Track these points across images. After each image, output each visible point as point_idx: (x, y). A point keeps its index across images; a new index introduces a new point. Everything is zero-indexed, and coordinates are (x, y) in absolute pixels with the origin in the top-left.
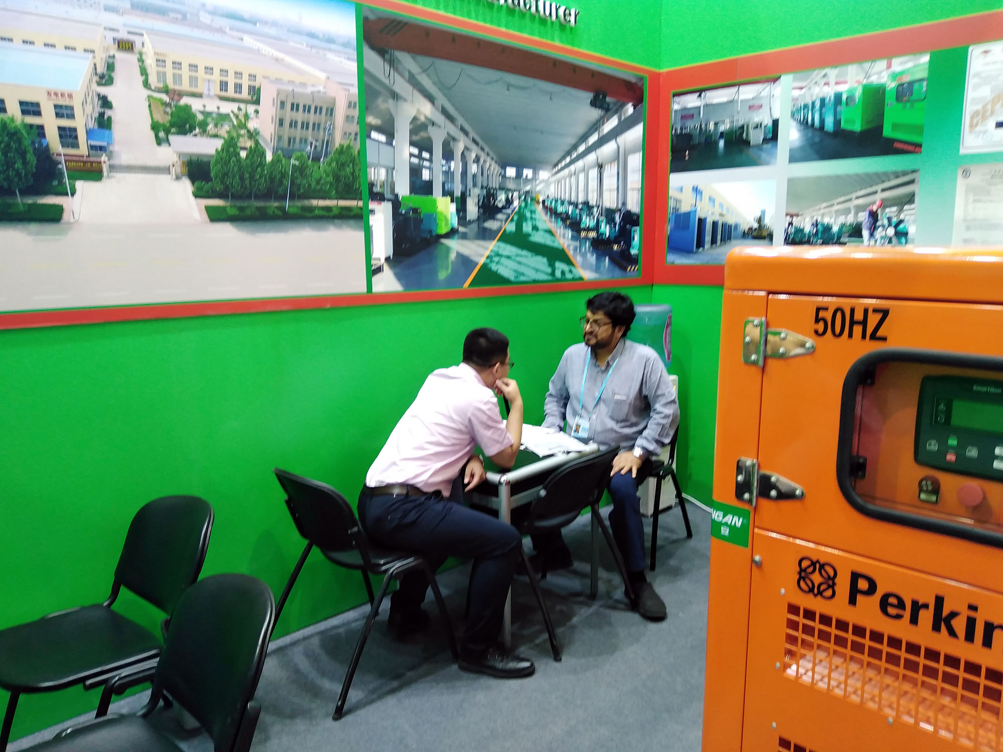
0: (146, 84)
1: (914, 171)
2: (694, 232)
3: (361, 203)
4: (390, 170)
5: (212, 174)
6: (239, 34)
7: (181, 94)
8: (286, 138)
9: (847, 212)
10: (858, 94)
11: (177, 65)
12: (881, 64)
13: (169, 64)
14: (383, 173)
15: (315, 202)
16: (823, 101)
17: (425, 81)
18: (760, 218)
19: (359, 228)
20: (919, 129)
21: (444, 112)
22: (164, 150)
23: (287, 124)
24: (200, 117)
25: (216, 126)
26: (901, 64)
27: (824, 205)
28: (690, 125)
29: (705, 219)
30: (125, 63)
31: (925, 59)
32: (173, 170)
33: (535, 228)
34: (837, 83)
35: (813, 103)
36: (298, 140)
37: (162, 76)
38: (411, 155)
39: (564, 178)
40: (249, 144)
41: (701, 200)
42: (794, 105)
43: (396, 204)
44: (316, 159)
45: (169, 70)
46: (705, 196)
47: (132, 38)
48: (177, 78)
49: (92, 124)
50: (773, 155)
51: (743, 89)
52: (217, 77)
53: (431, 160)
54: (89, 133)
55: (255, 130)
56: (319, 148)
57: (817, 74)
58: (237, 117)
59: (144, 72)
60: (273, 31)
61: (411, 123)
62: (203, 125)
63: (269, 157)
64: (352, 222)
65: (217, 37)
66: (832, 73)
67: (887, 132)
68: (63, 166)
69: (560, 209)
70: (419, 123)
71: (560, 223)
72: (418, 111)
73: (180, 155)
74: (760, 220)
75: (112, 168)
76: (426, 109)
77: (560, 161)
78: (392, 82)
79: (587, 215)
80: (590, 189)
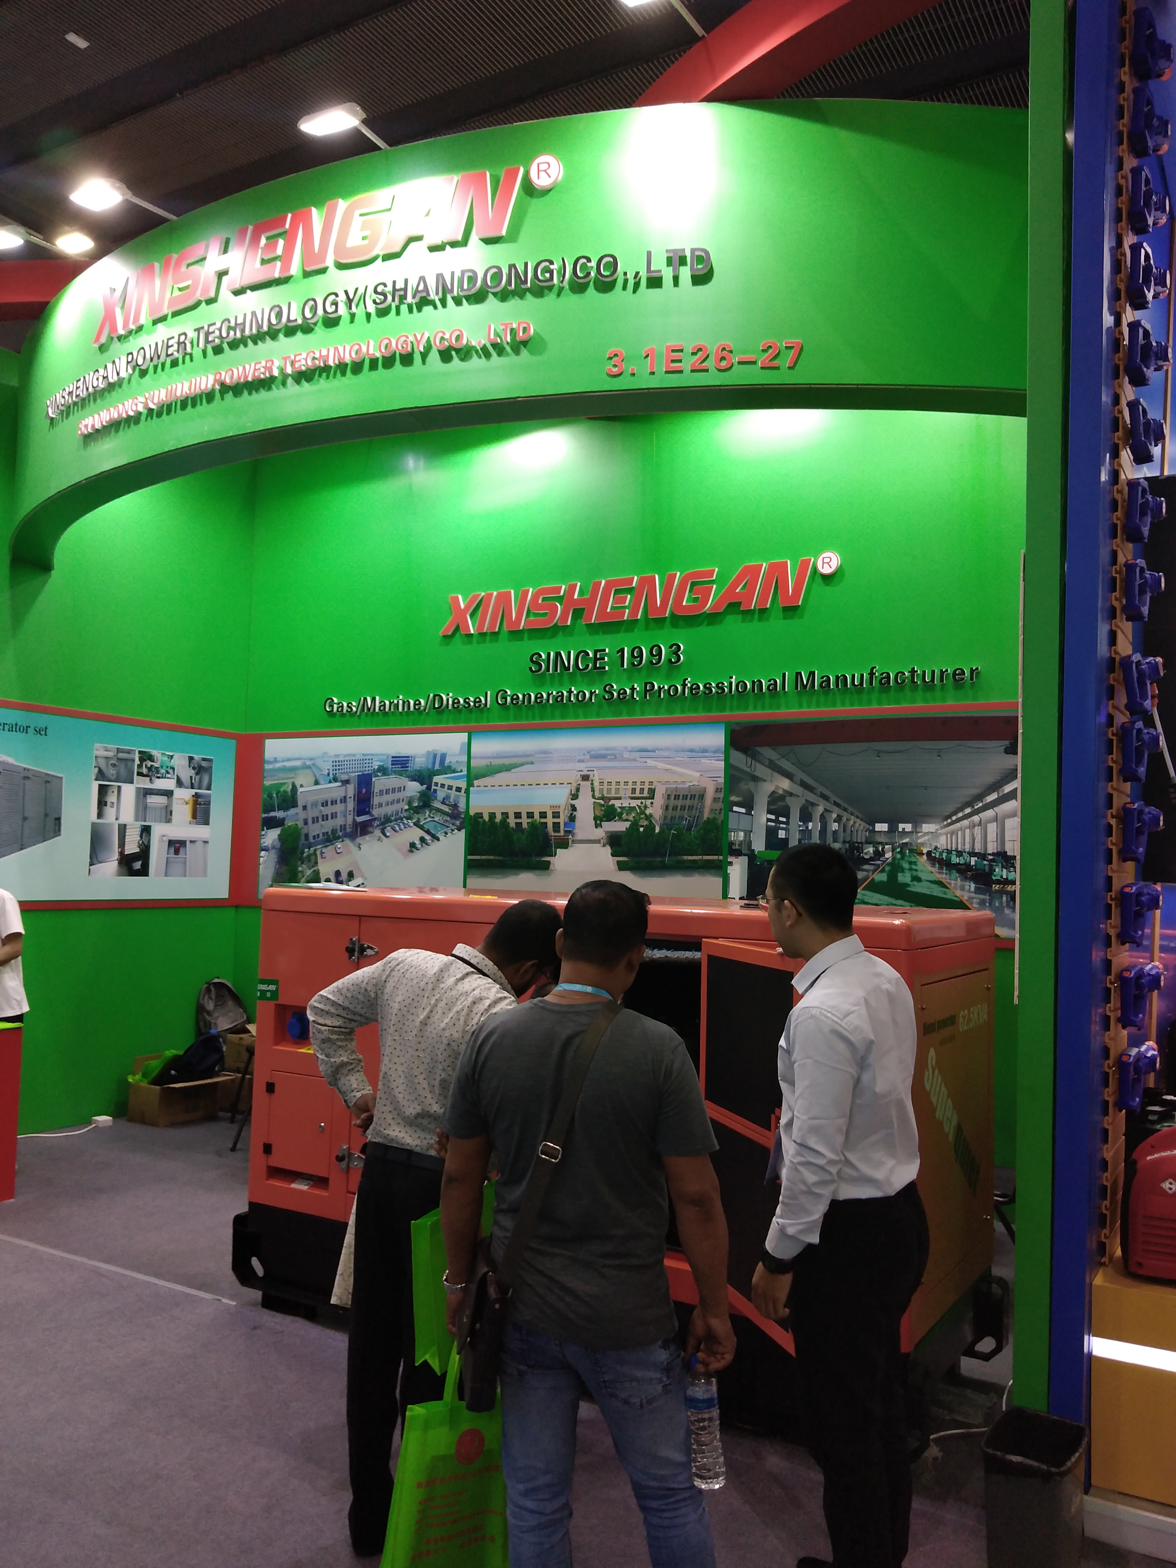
0: (593, 796)
3: (721, 858)
4: (748, 833)
5: (623, 842)
6: (644, 760)
7: (610, 799)
8: (669, 817)
11: (610, 783)
13: (606, 784)
14: (742, 834)
15: (685, 858)
17: (786, 765)
19: (719, 875)
21: (804, 785)
22: (599, 830)
23: (670, 808)
24: (619, 810)
25: (627, 815)
30: (585, 786)
32: (602, 841)
33: (917, 879)
36: (677, 819)
37: (601, 790)
38: (769, 820)
39: (962, 830)
40: (645, 823)
43: (752, 856)
44: (689, 829)
45: (605, 787)
47: (589, 773)
48: (609, 790)
49: (567, 820)
52: (630, 786)
53: (787, 823)
54: (566, 824)
55: (650, 814)
56: (691, 821)
58: (639, 807)
59: (593, 790)
60: (665, 754)
61: (769, 797)
62: (621, 814)
63: (657, 830)
64: (713, 871)
65: (633, 764)
68: (553, 842)
69: (955, 860)
70: (777, 795)
71: (955, 874)
72: (777, 787)
73: (606, 832)
75: (574, 842)
76: (785, 784)
77: (955, 813)
78: (753, 770)
79: (1003, 867)
80: (1007, 838)
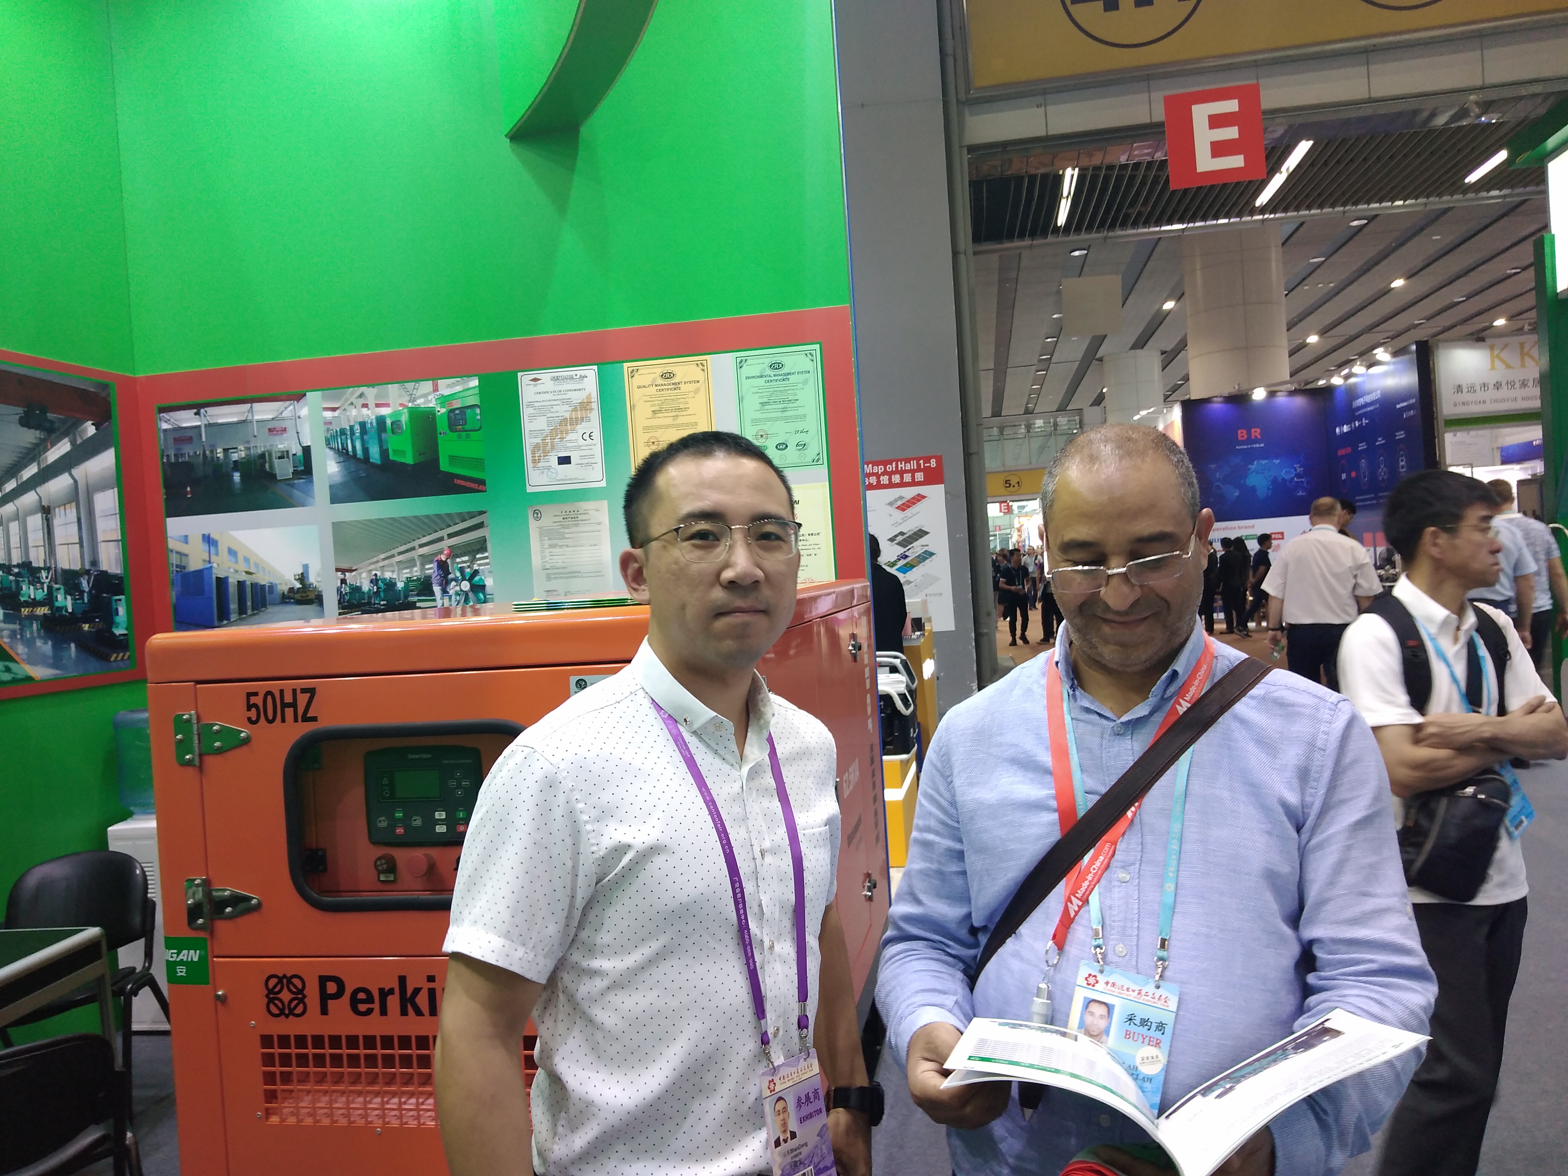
1: (482, 513)
2: (211, 598)
9: (411, 563)
10: (404, 418)
12: (426, 386)
16: (363, 425)
18: (302, 574)
20: (479, 463)
26: (449, 386)
27: (383, 556)
28: (188, 450)
29: (226, 578)
31: (474, 382)
34: (378, 406)
35: (352, 427)
41: (217, 554)
42: (328, 430)
46: (223, 548)
50: (308, 491)
51: (257, 406)
57: (352, 393)
66: (371, 393)
67: (444, 466)
74: (302, 578)
79: (30, 583)
80: (31, 544)
